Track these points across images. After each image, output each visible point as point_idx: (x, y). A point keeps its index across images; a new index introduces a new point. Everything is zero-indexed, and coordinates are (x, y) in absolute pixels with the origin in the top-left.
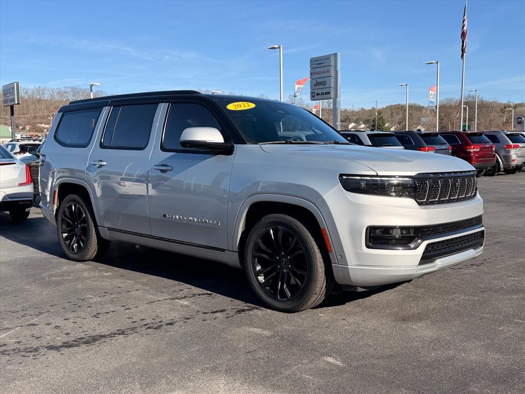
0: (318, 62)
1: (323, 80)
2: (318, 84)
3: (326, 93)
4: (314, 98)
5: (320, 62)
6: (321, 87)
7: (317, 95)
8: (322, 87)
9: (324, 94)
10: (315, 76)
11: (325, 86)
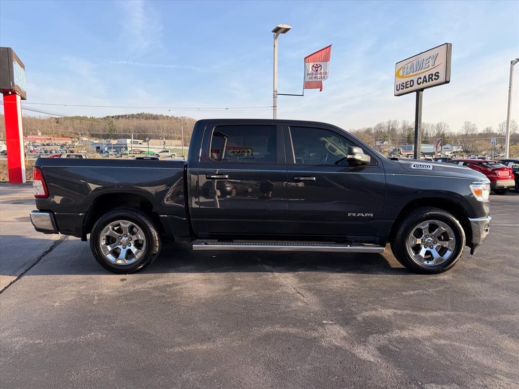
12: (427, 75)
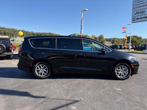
1: (142, 11)
2: (137, 13)
3: (144, 18)
4: (135, 21)
6: (140, 14)
7: (137, 19)
8: (142, 14)
9: (142, 18)
10: (136, 9)
11: (144, 14)
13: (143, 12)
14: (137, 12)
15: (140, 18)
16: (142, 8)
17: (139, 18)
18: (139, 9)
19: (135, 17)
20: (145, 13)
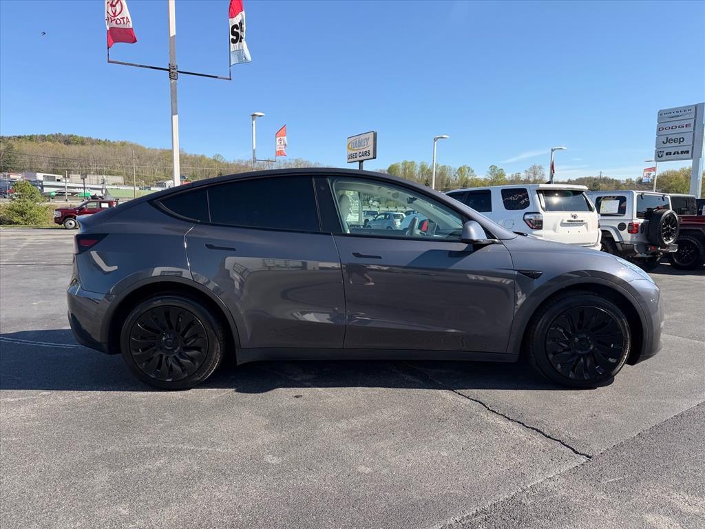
0: (673, 114)
1: (678, 136)
2: (669, 141)
3: (682, 152)
4: (662, 159)
5: (677, 114)
6: (673, 144)
7: (667, 154)
8: (677, 144)
9: (678, 153)
10: (665, 132)
11: (682, 144)
12: (364, 150)
13: (682, 140)
14: (667, 138)
15: (674, 154)
16: (678, 130)
17: (671, 153)
18: (671, 131)
19: (663, 150)
20: (685, 143)
